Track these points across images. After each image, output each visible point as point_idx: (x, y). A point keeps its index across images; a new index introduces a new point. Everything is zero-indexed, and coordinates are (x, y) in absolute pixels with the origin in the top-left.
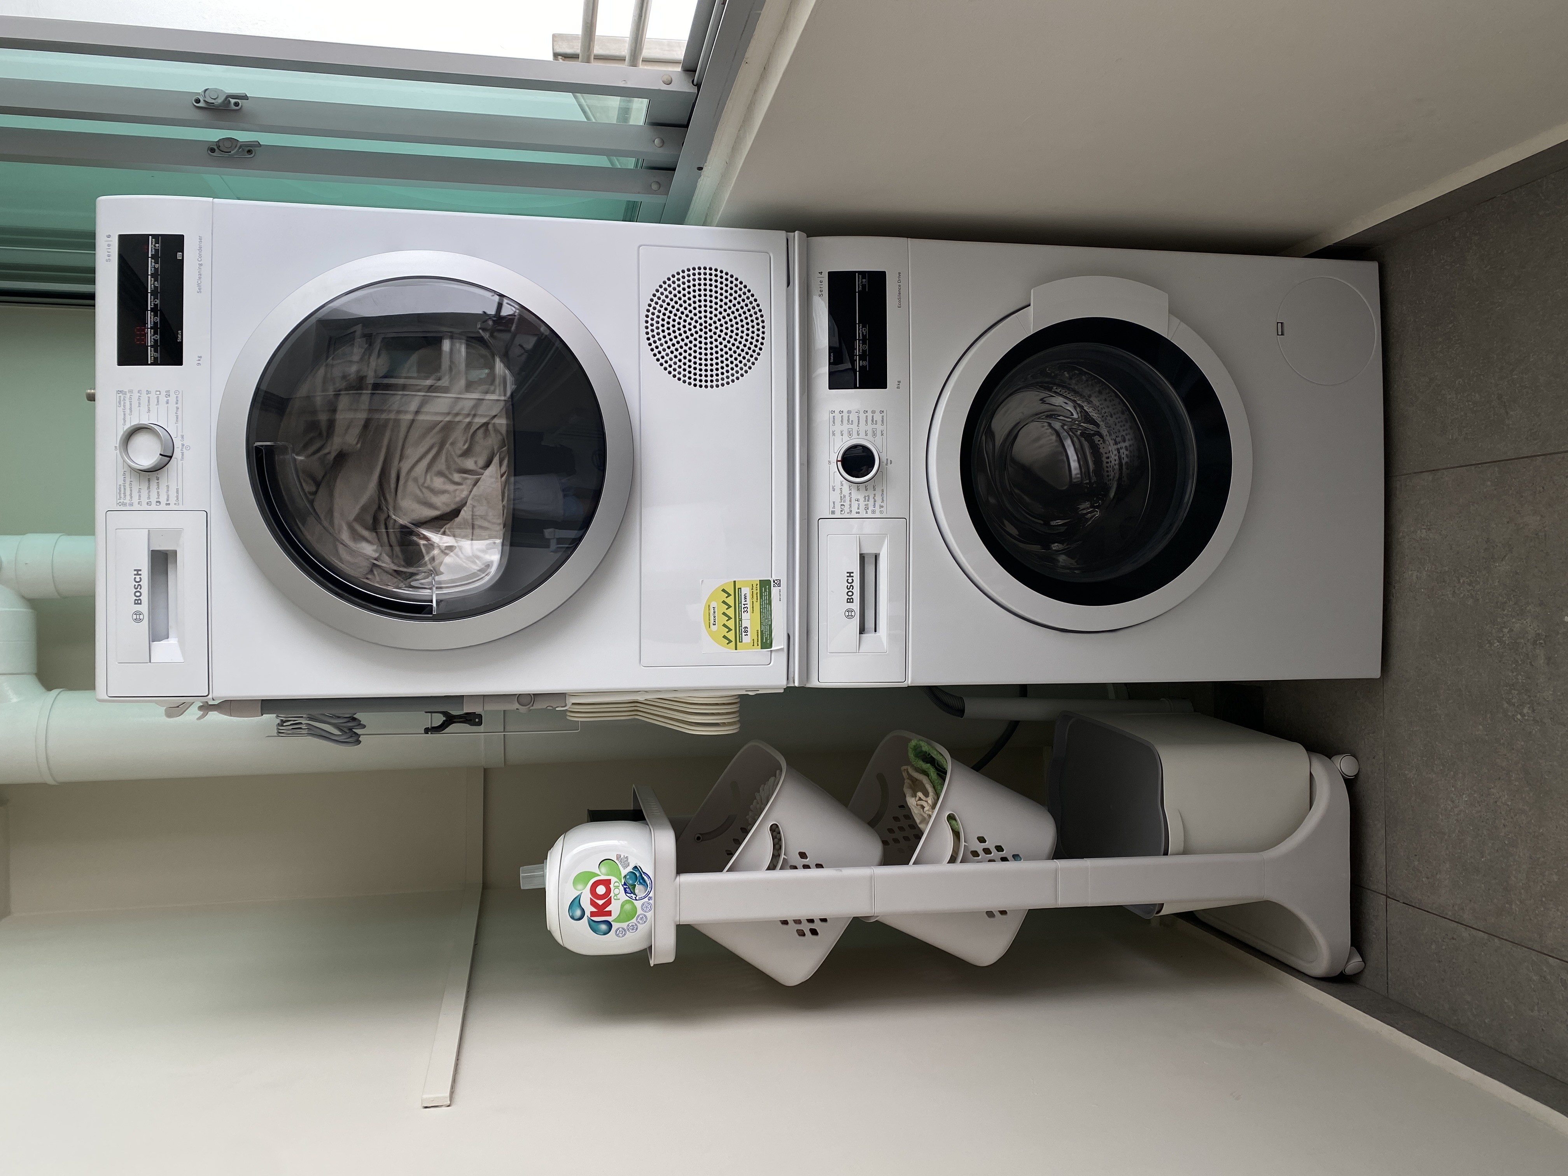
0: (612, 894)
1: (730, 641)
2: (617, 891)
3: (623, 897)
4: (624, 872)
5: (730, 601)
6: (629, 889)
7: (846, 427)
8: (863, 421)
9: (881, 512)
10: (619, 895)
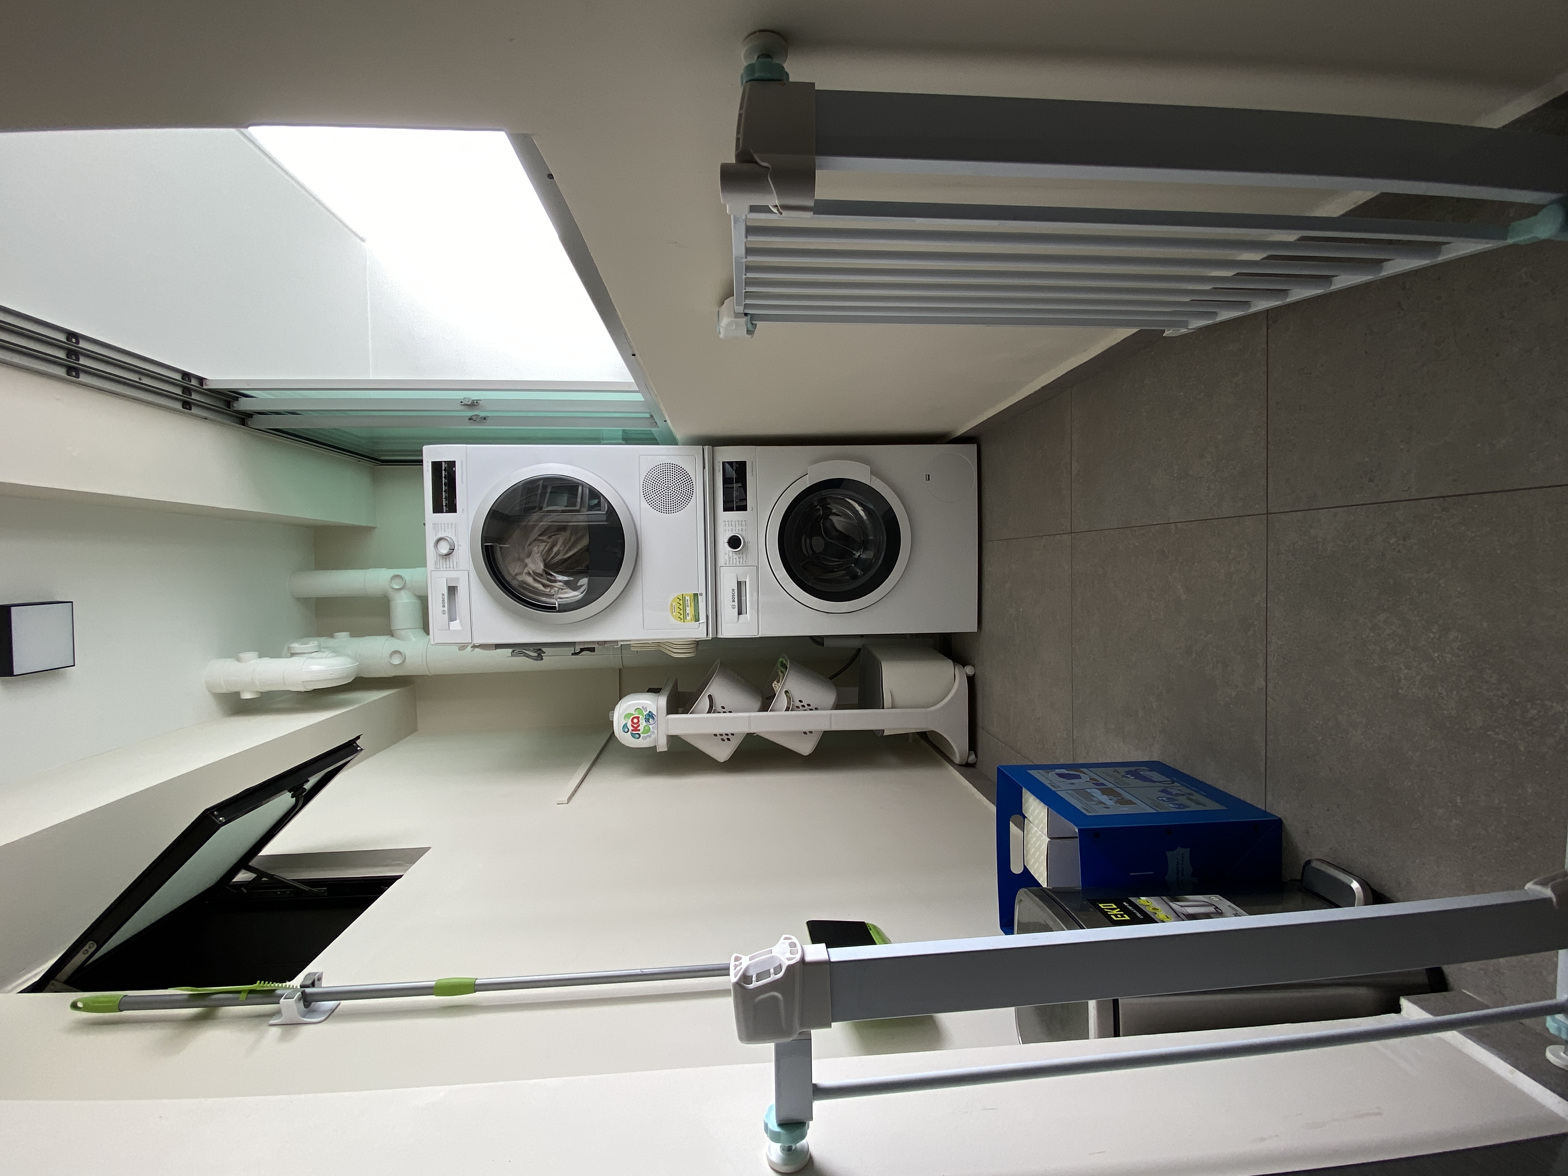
0: (640, 723)
1: (681, 619)
2: (642, 721)
3: (645, 724)
4: (645, 713)
5: (681, 602)
6: (647, 720)
7: (730, 528)
8: (737, 525)
9: (746, 564)
10: (643, 724)
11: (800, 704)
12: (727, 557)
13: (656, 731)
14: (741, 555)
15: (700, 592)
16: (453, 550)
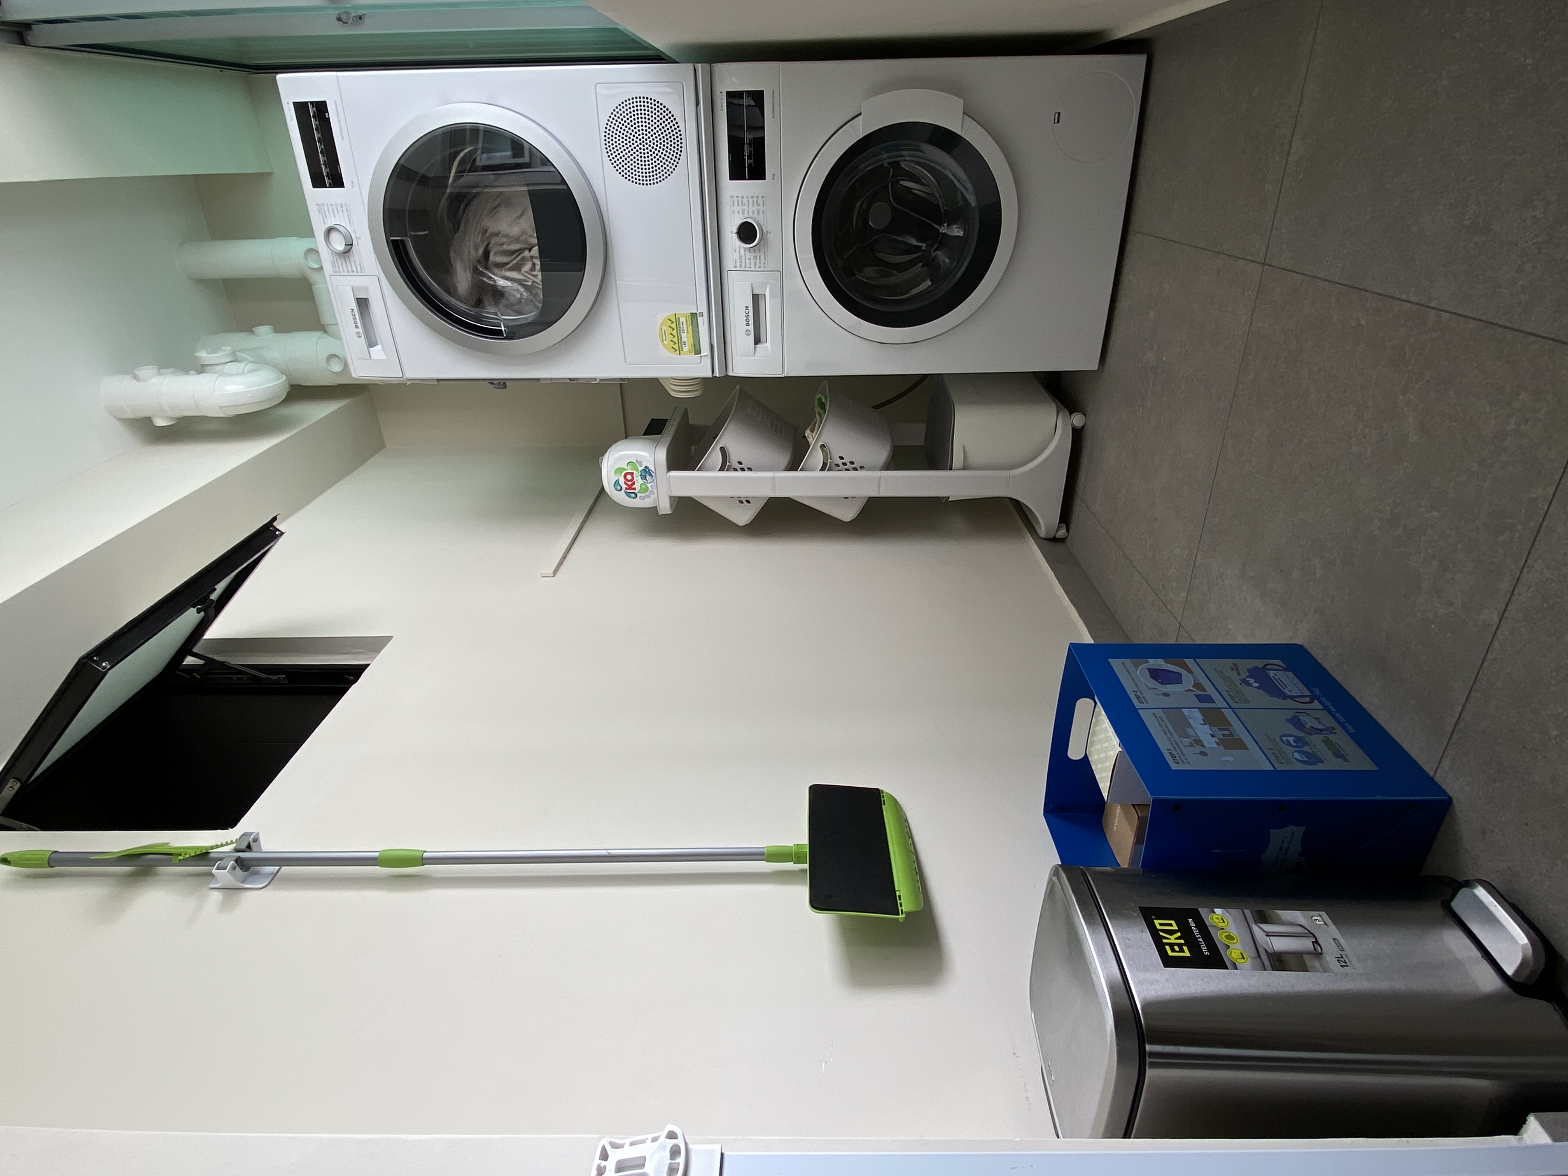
0: (635, 480)
1: (676, 350)
2: (637, 479)
3: (641, 481)
4: (640, 469)
5: (674, 325)
6: (644, 477)
7: (740, 208)
8: (751, 205)
9: (764, 267)
10: (638, 482)
11: (840, 462)
12: (736, 256)
13: (655, 491)
14: (757, 254)
15: (699, 311)
16: (352, 245)
